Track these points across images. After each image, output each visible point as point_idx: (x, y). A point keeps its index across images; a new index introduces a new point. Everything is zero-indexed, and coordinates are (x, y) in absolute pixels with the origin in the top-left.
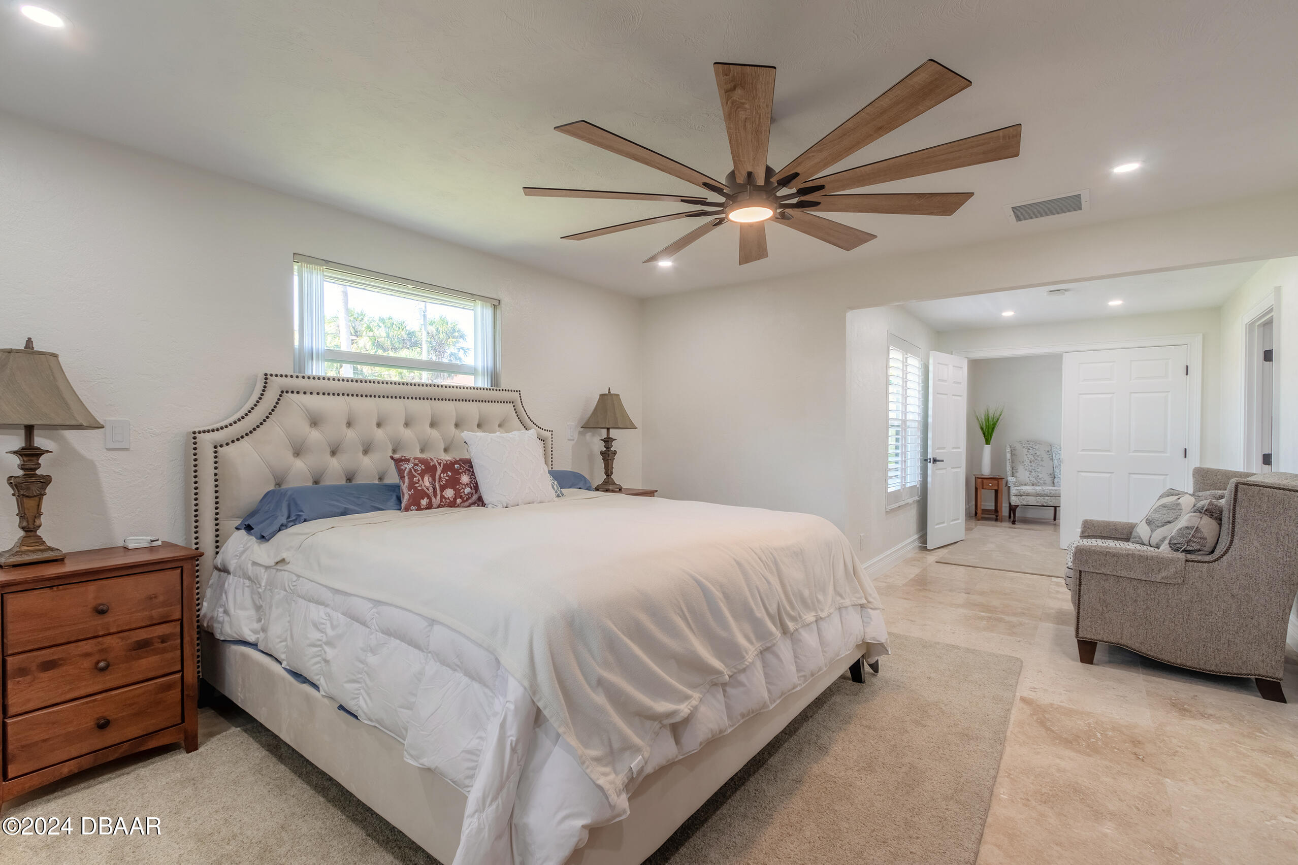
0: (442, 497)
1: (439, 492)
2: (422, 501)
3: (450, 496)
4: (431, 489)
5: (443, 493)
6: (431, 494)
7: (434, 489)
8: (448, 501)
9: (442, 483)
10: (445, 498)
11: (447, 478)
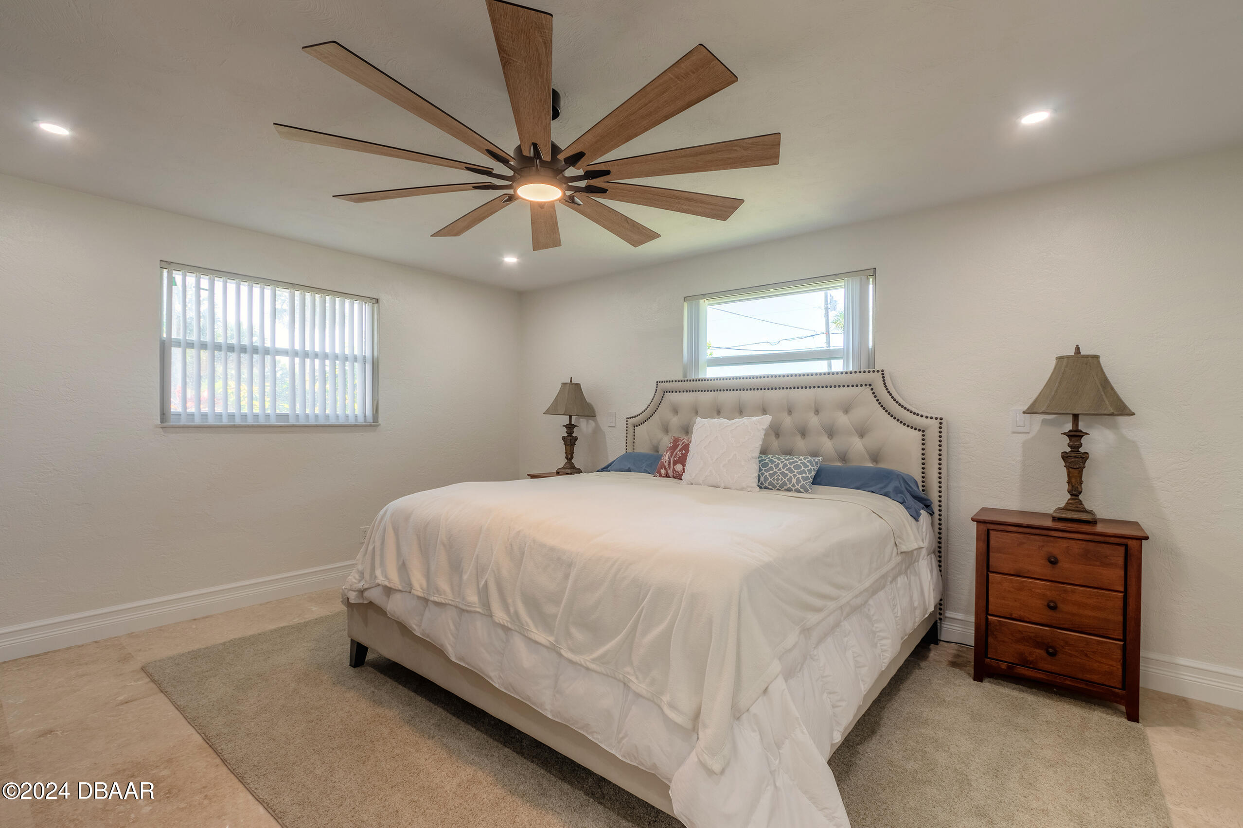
0: (674, 470)
1: (672, 465)
2: (661, 470)
3: (679, 470)
4: (667, 462)
5: (675, 467)
6: (667, 466)
7: (669, 462)
8: (678, 473)
9: (675, 459)
10: (676, 471)
11: (680, 455)
